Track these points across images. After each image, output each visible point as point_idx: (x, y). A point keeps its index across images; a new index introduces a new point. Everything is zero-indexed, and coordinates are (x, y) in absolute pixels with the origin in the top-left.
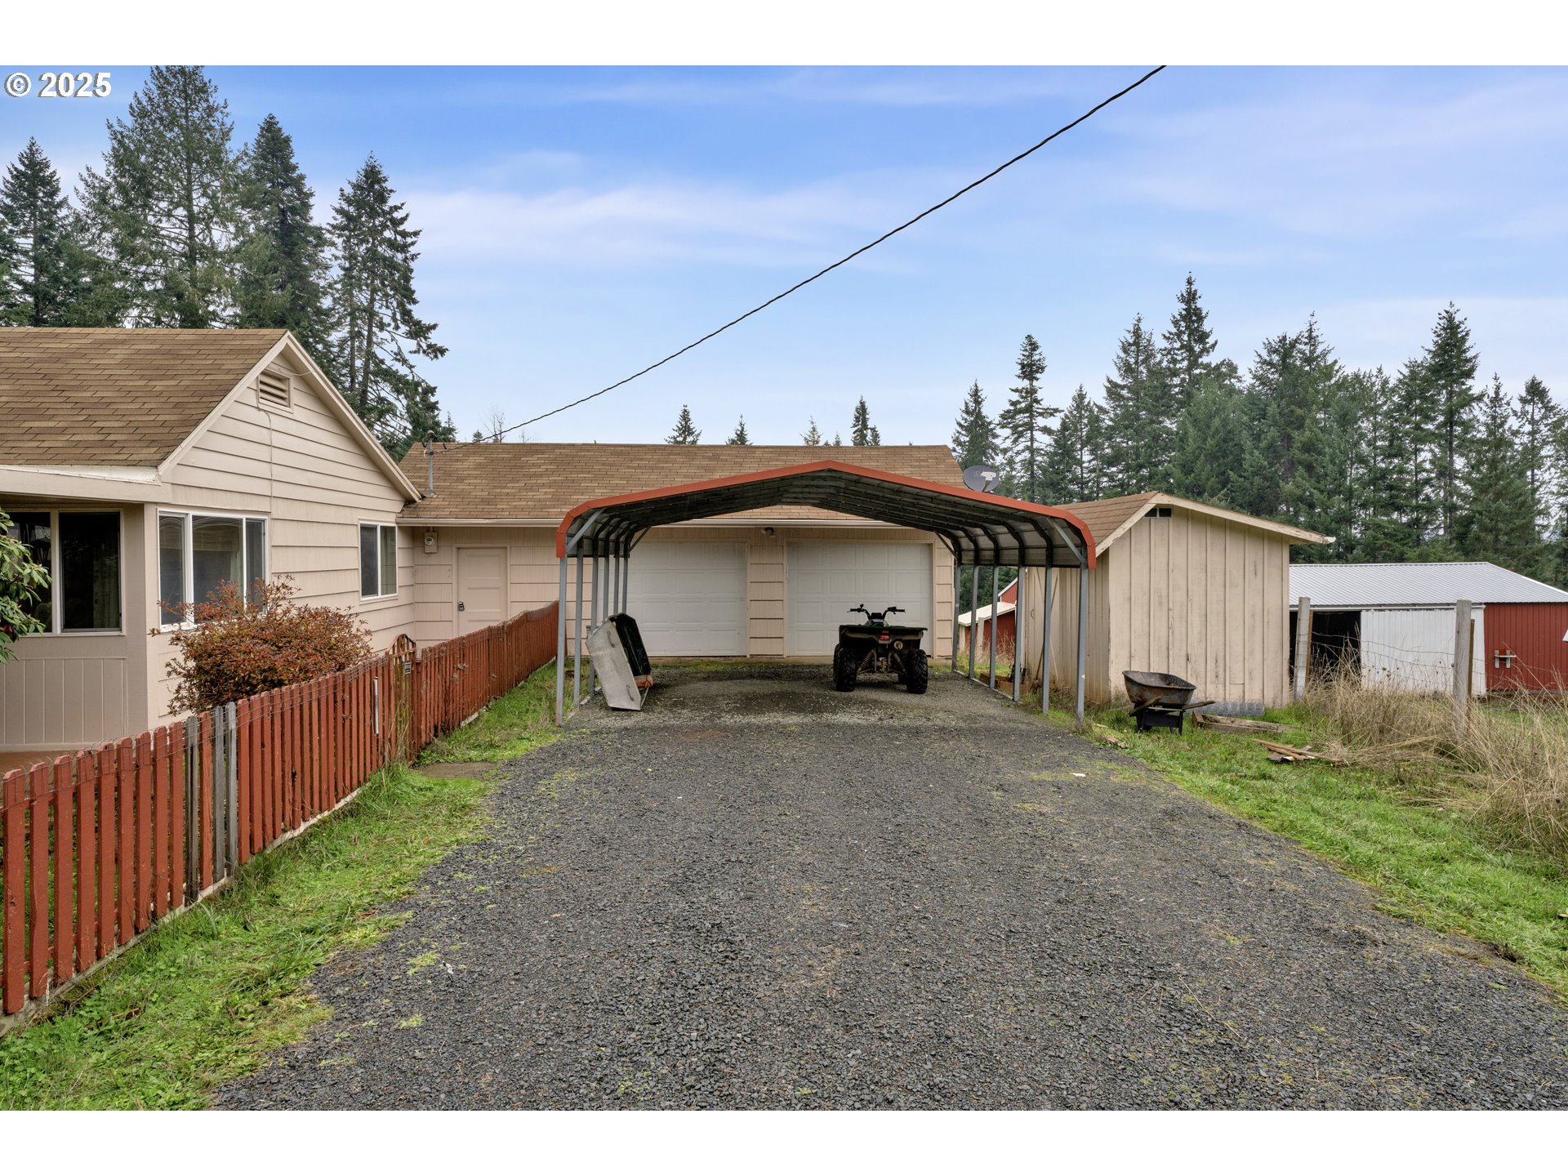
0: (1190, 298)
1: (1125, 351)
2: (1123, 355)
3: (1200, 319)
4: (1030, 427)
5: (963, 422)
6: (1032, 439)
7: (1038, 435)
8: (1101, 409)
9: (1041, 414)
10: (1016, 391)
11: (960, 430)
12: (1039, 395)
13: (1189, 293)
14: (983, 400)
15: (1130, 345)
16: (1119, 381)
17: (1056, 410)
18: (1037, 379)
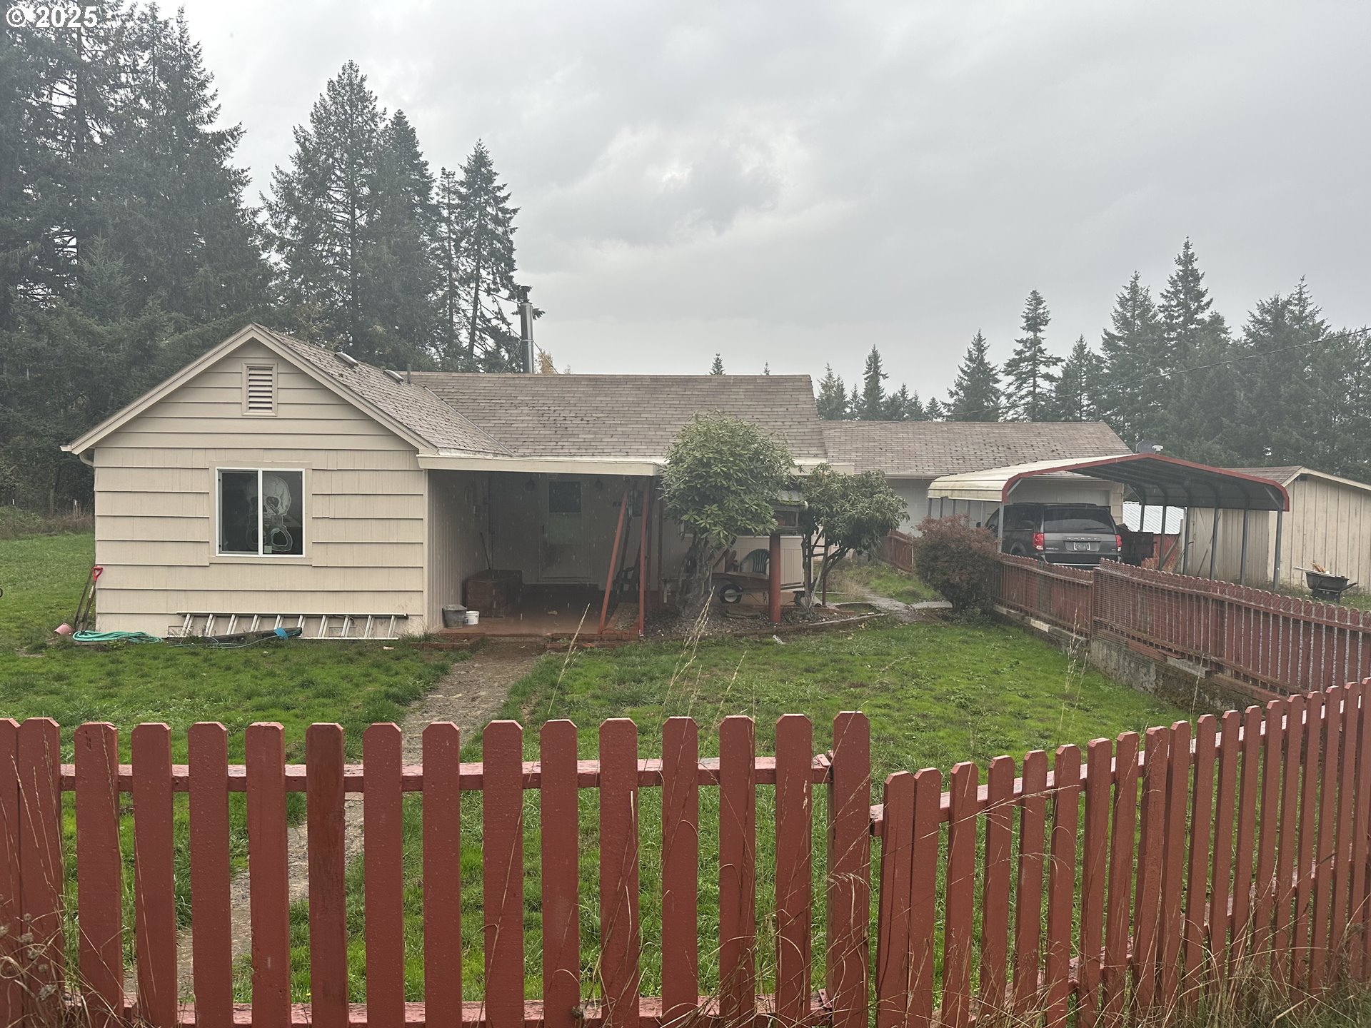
0: (1187, 260)
2: (1120, 309)
3: (1197, 279)
4: (1033, 374)
5: (966, 369)
7: (1040, 381)
8: (1098, 358)
14: (986, 349)
15: (1128, 300)
16: (1116, 333)
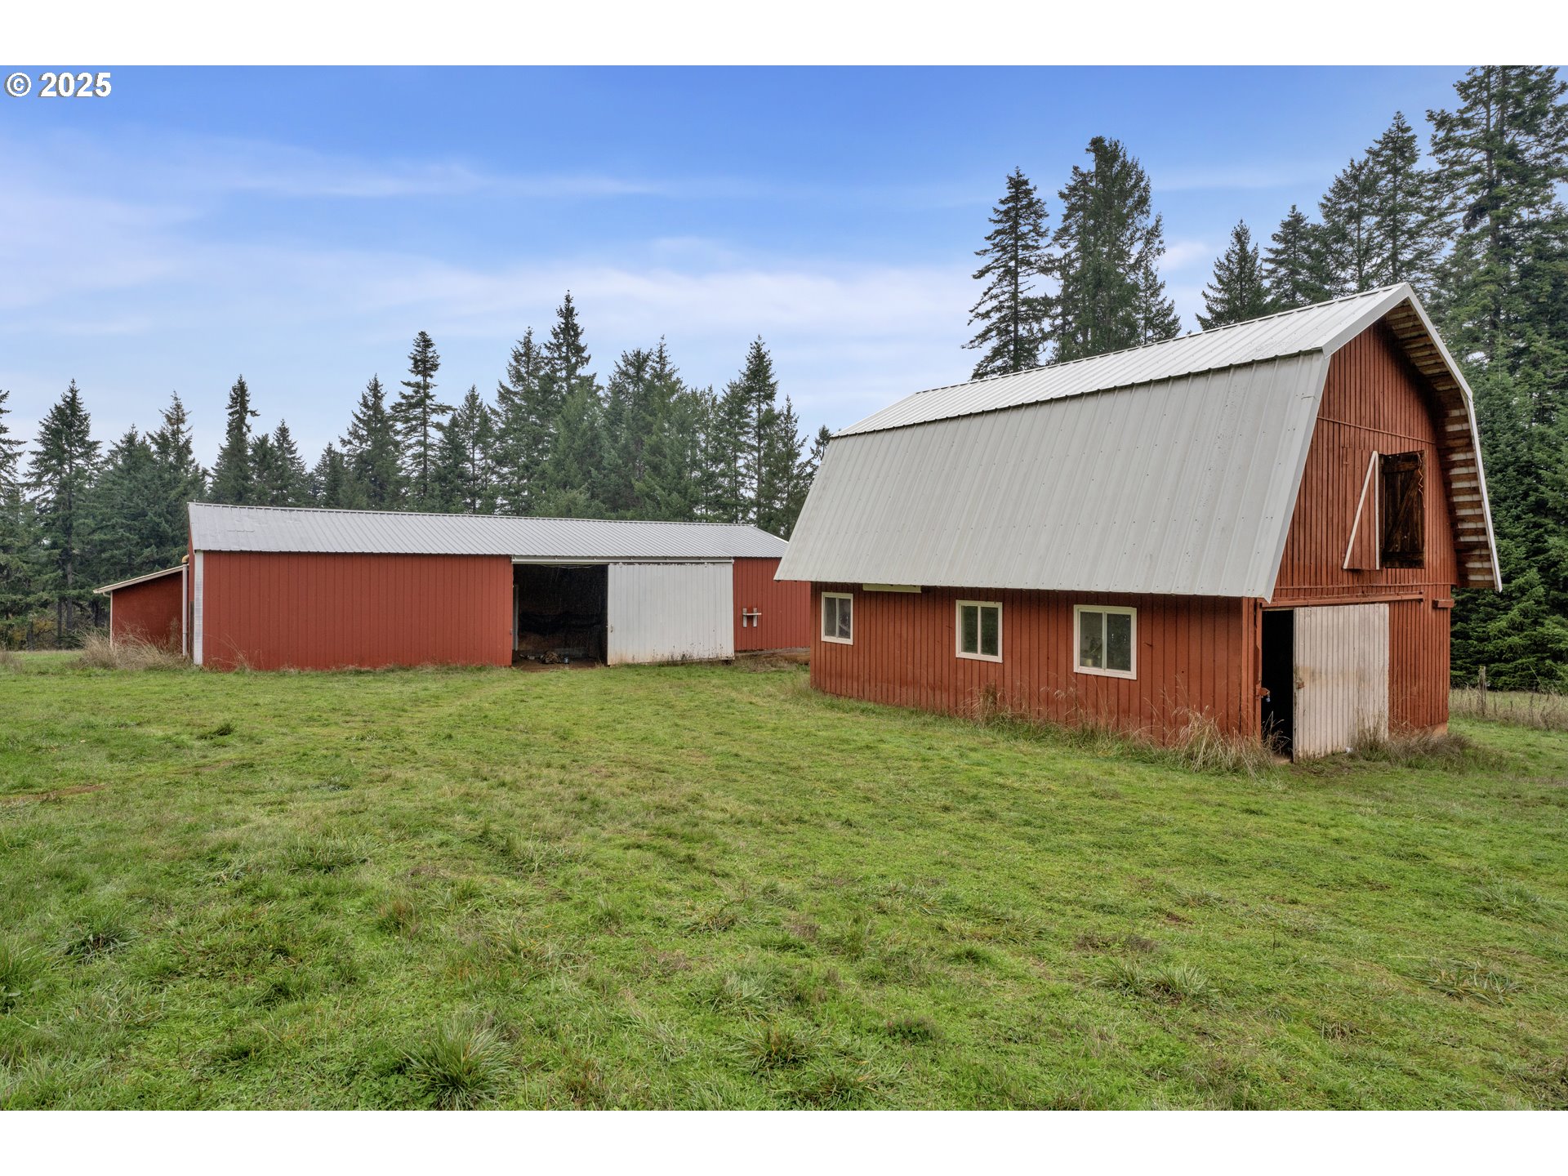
1: (516, 359)
6: (426, 435)
9: (434, 411)
10: (408, 384)
11: (357, 422)
12: (431, 392)
13: (567, 309)
17: (449, 408)
18: (431, 376)
